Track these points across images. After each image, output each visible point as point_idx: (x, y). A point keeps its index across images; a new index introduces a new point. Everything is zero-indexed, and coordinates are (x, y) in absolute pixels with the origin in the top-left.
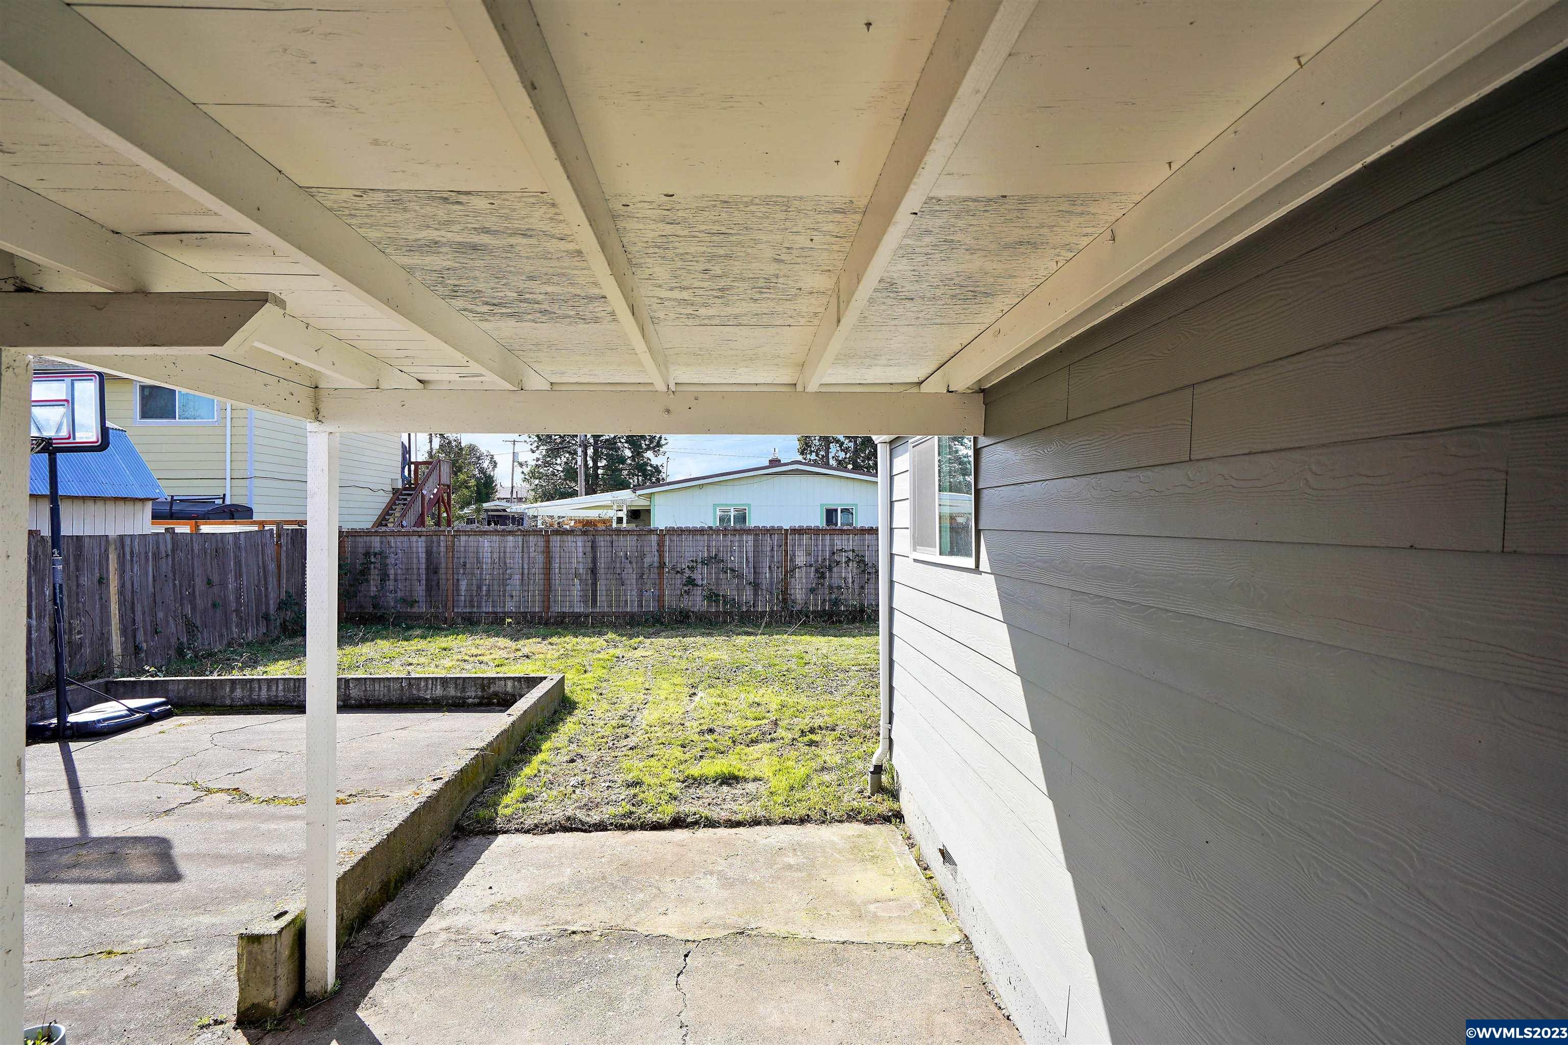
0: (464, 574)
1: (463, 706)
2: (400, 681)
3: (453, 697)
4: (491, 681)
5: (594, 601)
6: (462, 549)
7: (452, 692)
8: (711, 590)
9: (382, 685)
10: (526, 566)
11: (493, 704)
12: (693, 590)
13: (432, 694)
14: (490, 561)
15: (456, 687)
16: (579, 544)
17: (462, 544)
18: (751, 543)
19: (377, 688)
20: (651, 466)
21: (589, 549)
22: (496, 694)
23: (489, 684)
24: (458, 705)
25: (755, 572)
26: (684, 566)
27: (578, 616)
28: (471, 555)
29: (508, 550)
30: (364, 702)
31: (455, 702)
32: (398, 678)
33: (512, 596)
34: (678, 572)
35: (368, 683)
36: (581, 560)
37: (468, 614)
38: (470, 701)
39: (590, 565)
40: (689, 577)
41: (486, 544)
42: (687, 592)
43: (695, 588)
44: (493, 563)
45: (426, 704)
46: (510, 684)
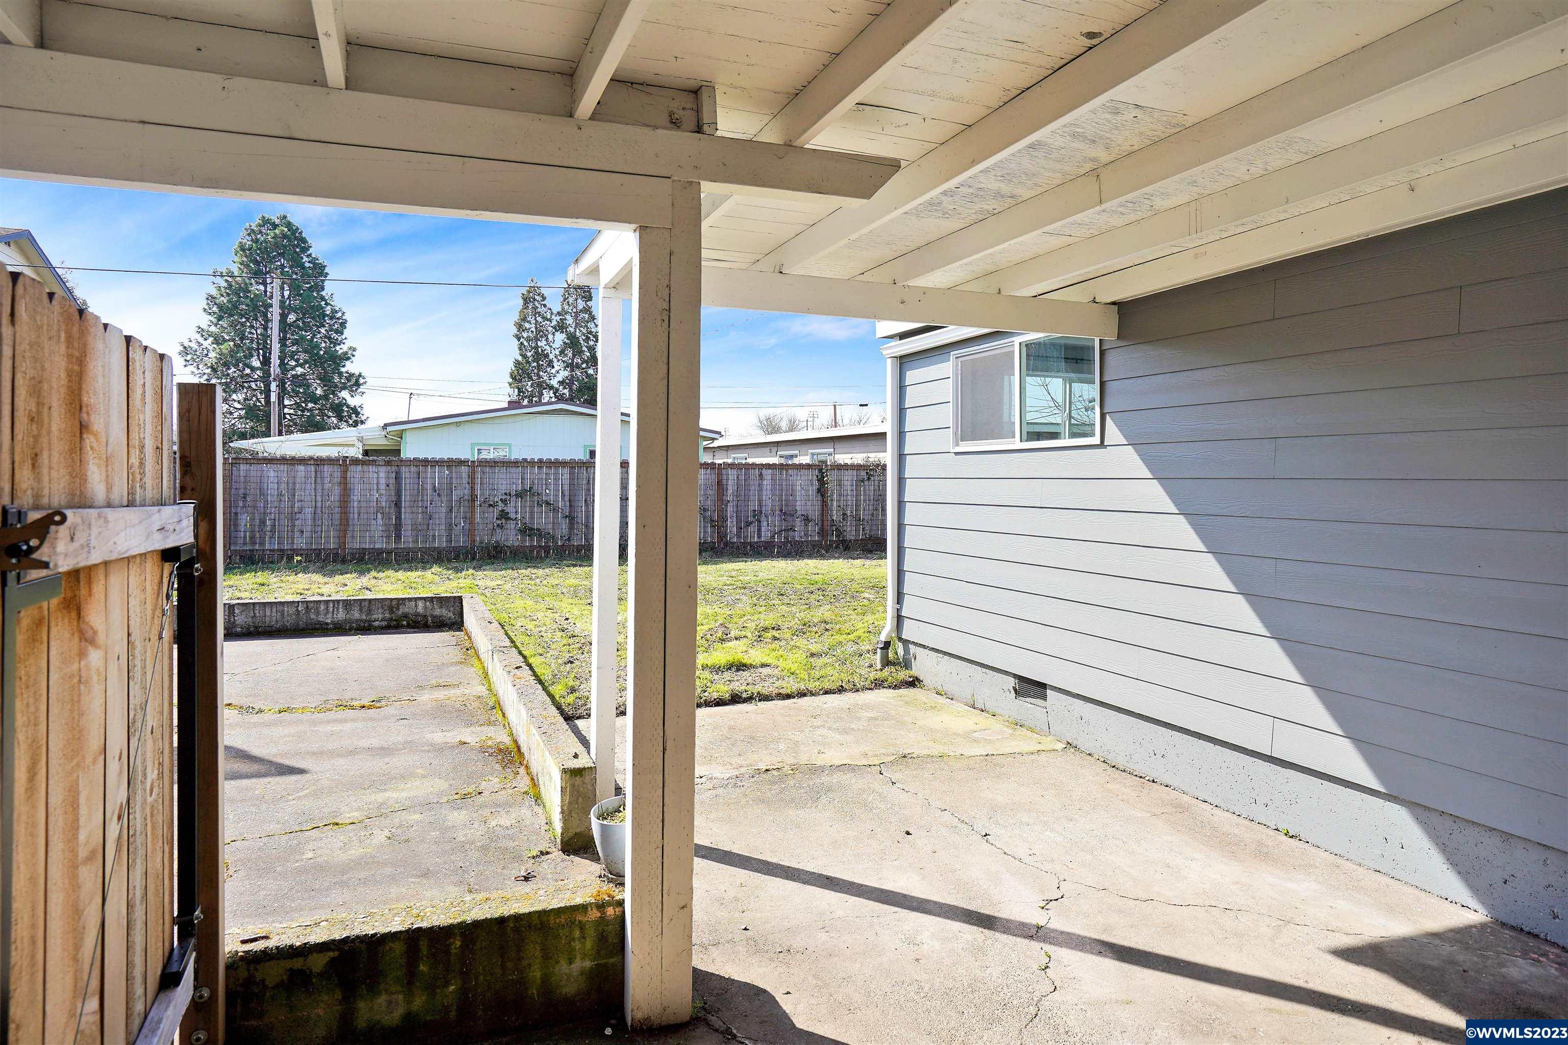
0: (244, 506)
1: (369, 630)
2: (296, 604)
3: (357, 620)
4: (401, 602)
5: (398, 537)
6: (242, 479)
7: (356, 615)
8: (525, 523)
9: (274, 610)
10: (319, 498)
11: (403, 626)
12: (506, 523)
13: (333, 618)
14: (276, 493)
15: (361, 610)
16: (382, 475)
17: (242, 473)
18: (567, 476)
19: (268, 613)
20: (348, 406)
21: (392, 481)
22: (405, 616)
23: (398, 604)
24: (365, 628)
25: (570, 506)
26: (496, 499)
27: (380, 552)
28: (253, 485)
29: (298, 480)
30: (252, 629)
31: (359, 625)
32: (293, 602)
33: (303, 532)
34: (490, 505)
35: (257, 608)
36: (383, 492)
37: (248, 553)
38: (376, 624)
39: (394, 498)
40: (503, 511)
41: (272, 474)
42: (501, 527)
43: (509, 522)
44: (280, 495)
45: (327, 629)
46: (421, 604)
